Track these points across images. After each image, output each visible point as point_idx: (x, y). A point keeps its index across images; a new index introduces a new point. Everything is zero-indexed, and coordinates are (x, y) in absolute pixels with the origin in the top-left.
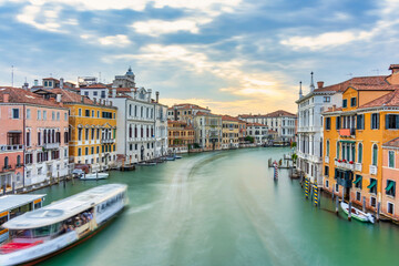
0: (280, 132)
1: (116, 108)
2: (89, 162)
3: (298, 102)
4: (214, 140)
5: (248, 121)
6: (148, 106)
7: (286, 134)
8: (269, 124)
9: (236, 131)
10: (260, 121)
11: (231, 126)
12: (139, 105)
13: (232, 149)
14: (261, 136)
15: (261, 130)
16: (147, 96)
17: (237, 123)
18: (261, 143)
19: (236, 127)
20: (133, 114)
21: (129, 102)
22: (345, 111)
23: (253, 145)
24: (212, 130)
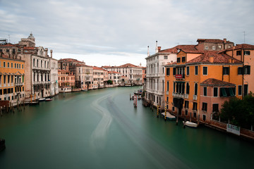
0: (128, 77)
1: (24, 61)
2: (7, 99)
3: (147, 59)
4: (88, 83)
5: (108, 70)
6: (45, 60)
7: (132, 78)
8: (122, 72)
9: (102, 77)
10: (116, 70)
11: (99, 74)
12: (40, 60)
13: (99, 88)
14: (117, 80)
15: (117, 75)
16: (44, 53)
17: (102, 71)
18: (117, 85)
19: (102, 74)
20: (36, 65)
21: (33, 57)
22: (178, 65)
23: (112, 86)
24: (87, 76)
